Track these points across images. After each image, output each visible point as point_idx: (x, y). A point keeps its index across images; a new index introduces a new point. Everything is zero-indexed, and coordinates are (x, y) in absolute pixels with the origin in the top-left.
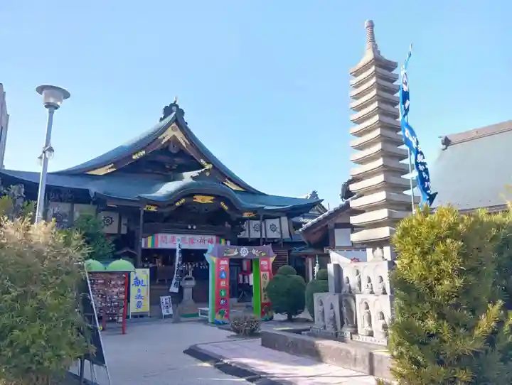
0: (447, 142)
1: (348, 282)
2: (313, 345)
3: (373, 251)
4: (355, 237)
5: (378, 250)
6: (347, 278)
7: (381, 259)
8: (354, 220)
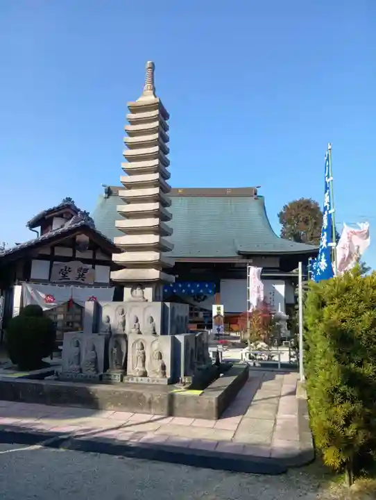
0: (109, 192)
1: (109, 321)
2: (88, 392)
3: (132, 291)
4: (117, 275)
5: (138, 291)
6: (108, 317)
7: (141, 299)
8: (116, 257)
